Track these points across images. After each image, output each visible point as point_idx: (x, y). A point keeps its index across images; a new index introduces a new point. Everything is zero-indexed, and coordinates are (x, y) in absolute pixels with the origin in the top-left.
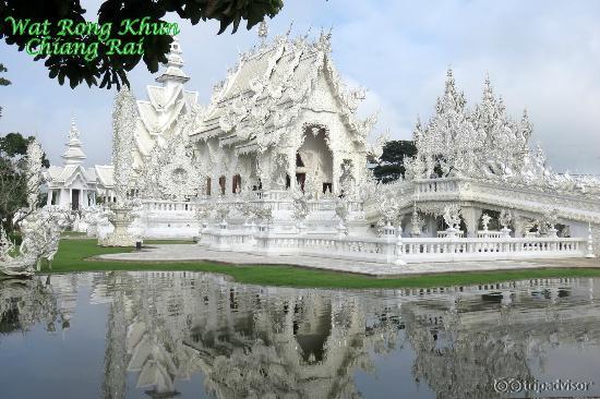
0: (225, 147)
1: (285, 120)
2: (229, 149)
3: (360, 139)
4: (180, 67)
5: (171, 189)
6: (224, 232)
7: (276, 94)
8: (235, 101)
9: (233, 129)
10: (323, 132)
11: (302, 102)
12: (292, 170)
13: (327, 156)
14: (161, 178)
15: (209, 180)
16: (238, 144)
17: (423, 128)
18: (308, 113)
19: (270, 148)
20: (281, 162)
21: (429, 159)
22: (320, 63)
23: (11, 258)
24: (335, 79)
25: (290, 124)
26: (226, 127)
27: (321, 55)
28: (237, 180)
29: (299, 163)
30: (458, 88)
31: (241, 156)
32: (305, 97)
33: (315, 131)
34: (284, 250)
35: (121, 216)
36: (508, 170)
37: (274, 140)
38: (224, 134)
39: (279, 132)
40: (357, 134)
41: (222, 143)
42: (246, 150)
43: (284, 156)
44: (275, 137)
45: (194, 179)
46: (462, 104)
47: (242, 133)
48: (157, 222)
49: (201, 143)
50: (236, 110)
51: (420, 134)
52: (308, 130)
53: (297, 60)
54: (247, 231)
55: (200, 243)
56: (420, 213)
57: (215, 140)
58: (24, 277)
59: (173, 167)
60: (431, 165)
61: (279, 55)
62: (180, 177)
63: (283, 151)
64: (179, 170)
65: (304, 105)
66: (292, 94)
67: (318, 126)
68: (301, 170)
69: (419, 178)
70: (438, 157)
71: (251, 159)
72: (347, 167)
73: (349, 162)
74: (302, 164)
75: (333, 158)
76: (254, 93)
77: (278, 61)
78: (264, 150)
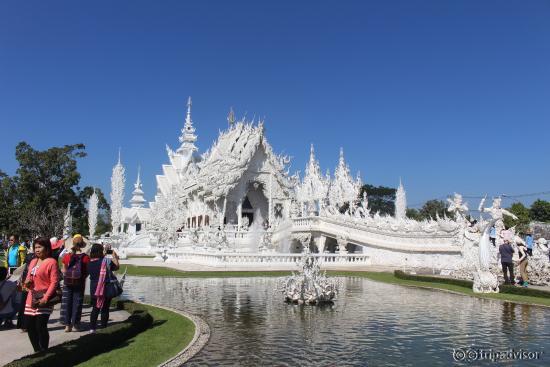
0: (200, 196)
1: (231, 179)
2: (202, 198)
3: (286, 190)
9: (202, 186)
10: (261, 186)
11: (244, 166)
12: (239, 211)
13: (267, 199)
18: (251, 174)
22: (257, 141)
27: (258, 136)
28: (207, 220)
29: (247, 204)
31: (208, 203)
32: (246, 163)
33: (256, 186)
37: (224, 192)
38: (201, 189)
39: (228, 187)
40: (285, 186)
41: (199, 194)
42: (209, 199)
45: (180, 218)
47: (206, 188)
52: (250, 185)
53: (246, 139)
57: (195, 192)
61: (237, 135)
65: (246, 169)
67: (258, 182)
68: (249, 211)
72: (279, 209)
73: (280, 205)
74: (251, 207)
75: (269, 203)
76: (221, 161)
77: (237, 140)
78: (217, 198)
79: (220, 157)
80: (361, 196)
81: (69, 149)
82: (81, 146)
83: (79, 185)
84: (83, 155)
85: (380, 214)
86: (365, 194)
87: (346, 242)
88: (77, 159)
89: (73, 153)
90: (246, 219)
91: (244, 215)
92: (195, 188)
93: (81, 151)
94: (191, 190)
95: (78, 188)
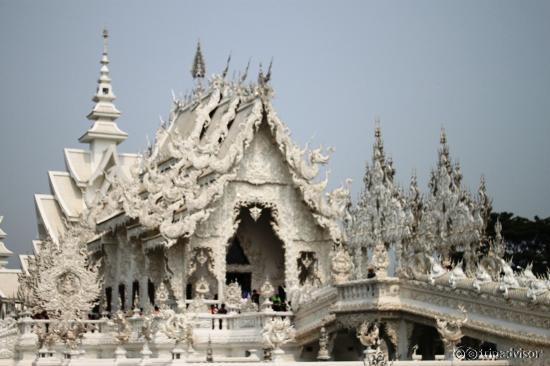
0: (133, 239)
1: (204, 198)
2: (137, 243)
3: (322, 221)
4: (112, 119)
5: (54, 302)
7: (200, 162)
9: (137, 218)
10: (268, 214)
11: (230, 171)
12: (220, 269)
13: (277, 247)
14: (42, 288)
15: (109, 290)
16: (147, 235)
18: (245, 187)
19: (182, 241)
20: (202, 260)
22: (256, 115)
24: (279, 137)
25: (212, 204)
26: (131, 213)
27: (258, 105)
31: (149, 252)
32: (234, 165)
33: (256, 213)
37: (186, 229)
38: (134, 222)
39: (195, 217)
40: (318, 213)
41: (129, 234)
42: (152, 244)
43: (207, 251)
44: (188, 225)
45: (89, 287)
47: (148, 221)
51: (349, 217)
52: (244, 212)
53: (231, 112)
57: (123, 229)
59: (58, 271)
62: (69, 286)
63: (205, 244)
65: (232, 176)
67: (259, 206)
68: (242, 269)
69: (342, 280)
71: (159, 254)
72: (306, 263)
73: (310, 255)
74: (245, 262)
75: (283, 251)
76: (177, 160)
77: (212, 114)
78: (171, 243)
79: (175, 153)
80: (490, 230)
85: (534, 271)
86: (498, 227)
87: (458, 335)
90: (236, 288)
91: (231, 277)
92: (121, 221)
94: (112, 225)
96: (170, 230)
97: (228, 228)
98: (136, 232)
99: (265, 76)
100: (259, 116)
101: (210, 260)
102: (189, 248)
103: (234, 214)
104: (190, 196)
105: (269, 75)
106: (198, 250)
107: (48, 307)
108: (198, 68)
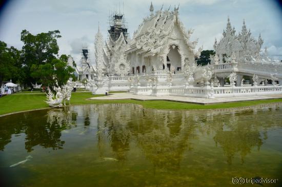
0: (139, 55)
1: (162, 43)
2: (140, 56)
3: (192, 49)
5: (119, 72)
6: (139, 87)
7: (158, 32)
8: (142, 37)
9: (142, 48)
10: (177, 47)
11: (168, 35)
12: (165, 63)
13: (179, 56)
14: (115, 68)
15: (133, 68)
16: (143, 53)
17: (218, 43)
18: (171, 40)
19: (157, 54)
20: (161, 60)
21: (221, 56)
22: (174, 20)
23: (53, 100)
24: (181, 26)
25: (164, 44)
26: (139, 47)
27: (175, 17)
28: (144, 67)
29: (168, 60)
30: (232, 26)
31: (145, 58)
32: (169, 33)
33: (174, 47)
34: (163, 94)
35: (99, 83)
36: (254, 59)
39: (160, 48)
40: (190, 47)
41: (137, 53)
42: (146, 55)
43: (162, 57)
44: (158, 50)
45: (128, 68)
46: (234, 32)
47: (145, 49)
48: (114, 85)
49: (130, 54)
50: (142, 40)
51: (216, 46)
52: (171, 47)
53: (165, 19)
54: (148, 87)
55: (131, 92)
56: (218, 78)
57: (135, 52)
58: (58, 108)
59: (119, 63)
60: (221, 58)
61: (158, 18)
62: (122, 68)
63: (162, 56)
64: (122, 65)
65: (169, 37)
66: (164, 32)
67: (174, 45)
68: (169, 63)
69: (217, 63)
70: (225, 55)
71: (149, 59)
72: (187, 61)
73: (187, 59)
75: (181, 58)
76: (149, 33)
77: (158, 20)
78: (154, 55)
79: (149, 31)
81: (51, 33)
82: (57, 32)
83: (58, 54)
84: (59, 36)
88: (56, 38)
89: (53, 35)
91: (169, 65)
92: (134, 50)
93: (57, 34)
94: (131, 51)
95: (58, 56)
96: (154, 51)
97: (167, 51)
98: (140, 53)
99: (177, 8)
100: (175, 19)
101: (163, 60)
102: (158, 56)
103: (168, 47)
104: (158, 42)
105: (178, 9)
106: (160, 57)
107: (117, 73)
108: (152, 9)
